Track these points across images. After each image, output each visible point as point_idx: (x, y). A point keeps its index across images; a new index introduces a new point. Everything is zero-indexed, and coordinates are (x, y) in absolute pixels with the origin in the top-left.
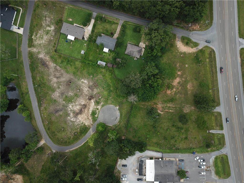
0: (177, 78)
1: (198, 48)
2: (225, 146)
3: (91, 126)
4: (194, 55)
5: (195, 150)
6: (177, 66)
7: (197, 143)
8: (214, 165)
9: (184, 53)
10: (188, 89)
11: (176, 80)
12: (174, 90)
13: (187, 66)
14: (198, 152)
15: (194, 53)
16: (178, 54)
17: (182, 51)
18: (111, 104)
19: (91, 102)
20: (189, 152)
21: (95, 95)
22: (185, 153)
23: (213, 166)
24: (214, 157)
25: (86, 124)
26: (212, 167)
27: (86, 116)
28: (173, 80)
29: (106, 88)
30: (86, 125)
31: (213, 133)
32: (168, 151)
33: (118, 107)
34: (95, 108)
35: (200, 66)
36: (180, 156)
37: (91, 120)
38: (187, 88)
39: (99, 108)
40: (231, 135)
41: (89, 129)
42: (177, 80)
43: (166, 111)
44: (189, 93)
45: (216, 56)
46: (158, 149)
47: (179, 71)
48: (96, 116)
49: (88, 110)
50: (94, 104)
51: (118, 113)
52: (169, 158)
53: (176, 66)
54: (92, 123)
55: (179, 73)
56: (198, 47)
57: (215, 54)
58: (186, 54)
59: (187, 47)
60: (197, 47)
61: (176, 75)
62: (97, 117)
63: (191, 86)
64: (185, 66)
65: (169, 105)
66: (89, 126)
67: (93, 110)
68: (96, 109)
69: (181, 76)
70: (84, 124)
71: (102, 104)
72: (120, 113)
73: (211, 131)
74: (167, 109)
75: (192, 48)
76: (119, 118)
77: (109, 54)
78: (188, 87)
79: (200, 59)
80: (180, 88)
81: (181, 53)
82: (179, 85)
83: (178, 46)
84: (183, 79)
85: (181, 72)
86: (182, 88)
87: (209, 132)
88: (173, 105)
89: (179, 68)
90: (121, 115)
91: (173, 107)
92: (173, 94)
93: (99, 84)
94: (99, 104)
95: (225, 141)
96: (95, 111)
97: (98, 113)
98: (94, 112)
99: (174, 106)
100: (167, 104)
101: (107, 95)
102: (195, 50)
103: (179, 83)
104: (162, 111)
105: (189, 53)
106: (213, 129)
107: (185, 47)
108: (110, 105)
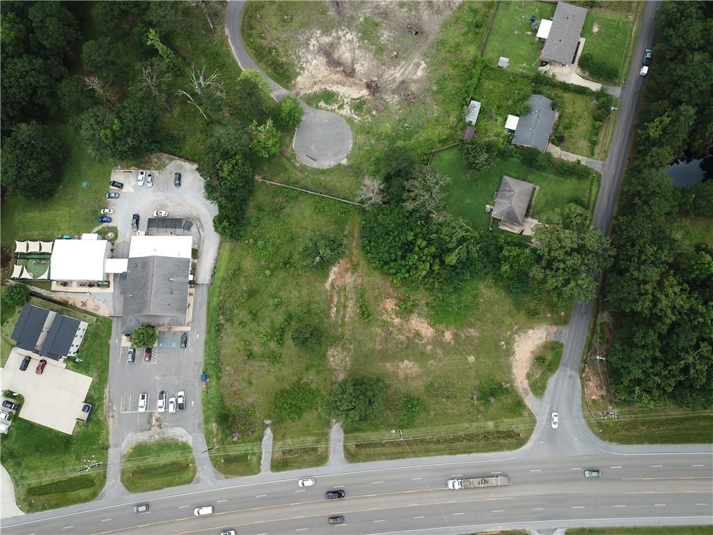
0: (431, 329)
1: (527, 395)
2: (222, 476)
3: (295, 91)
4: (507, 382)
5: (214, 383)
6: (469, 330)
7: (234, 389)
8: (164, 439)
9: (509, 352)
10: (400, 363)
11: (426, 325)
12: (397, 321)
13: (469, 358)
14: (207, 392)
15: (511, 381)
16: (506, 333)
17: (516, 343)
18: (355, 144)
19: (361, 90)
20: (207, 364)
21: (381, 98)
22: (205, 351)
23: (162, 436)
24: (190, 442)
25: (299, 79)
26: (159, 434)
27: (323, 77)
28: (428, 316)
29: (403, 127)
30: (296, 78)
31: (264, 439)
32: (215, 302)
33: (344, 162)
34: (343, 100)
35: (472, 398)
36: (198, 337)
37: (310, 92)
38: (402, 360)
39: (345, 111)
40: (254, 497)
41: (287, 88)
42: (427, 330)
43: (332, 296)
44: (388, 365)
45: (503, 450)
46: (220, 274)
47: (456, 336)
48: (322, 104)
49: (337, 83)
50: (356, 97)
51: (327, 163)
52: (194, 304)
53: (470, 327)
54: (302, 94)
55: (448, 336)
56: (531, 394)
57: (509, 448)
58: (509, 356)
59: (530, 361)
60: (532, 390)
61: (442, 327)
62: (317, 107)
63: (407, 371)
64: (469, 354)
65: (350, 306)
66: (294, 86)
67: (338, 97)
68: (341, 103)
69: (438, 342)
70: (299, 74)
71: (356, 117)
72: (327, 169)
73: (268, 431)
74: (339, 299)
75: (528, 376)
76: (315, 165)
77: (500, 133)
78: (406, 362)
79: (493, 400)
80: (402, 338)
81: (510, 342)
82: (411, 336)
83: (531, 332)
84: (429, 347)
85: (452, 342)
86: (402, 343)
87: (267, 426)
88: (351, 318)
89: (463, 335)
90: (323, 172)
91: (344, 316)
92: (385, 317)
93: (413, 109)
94: (355, 110)
95: (238, 476)
96: (336, 101)
97: (329, 107)
98: (333, 96)
99: (346, 319)
100: (354, 299)
101: (382, 133)
102: (520, 385)
103: (418, 334)
104: (332, 285)
105: (510, 367)
106: (275, 439)
107: (530, 355)
108: (351, 141)
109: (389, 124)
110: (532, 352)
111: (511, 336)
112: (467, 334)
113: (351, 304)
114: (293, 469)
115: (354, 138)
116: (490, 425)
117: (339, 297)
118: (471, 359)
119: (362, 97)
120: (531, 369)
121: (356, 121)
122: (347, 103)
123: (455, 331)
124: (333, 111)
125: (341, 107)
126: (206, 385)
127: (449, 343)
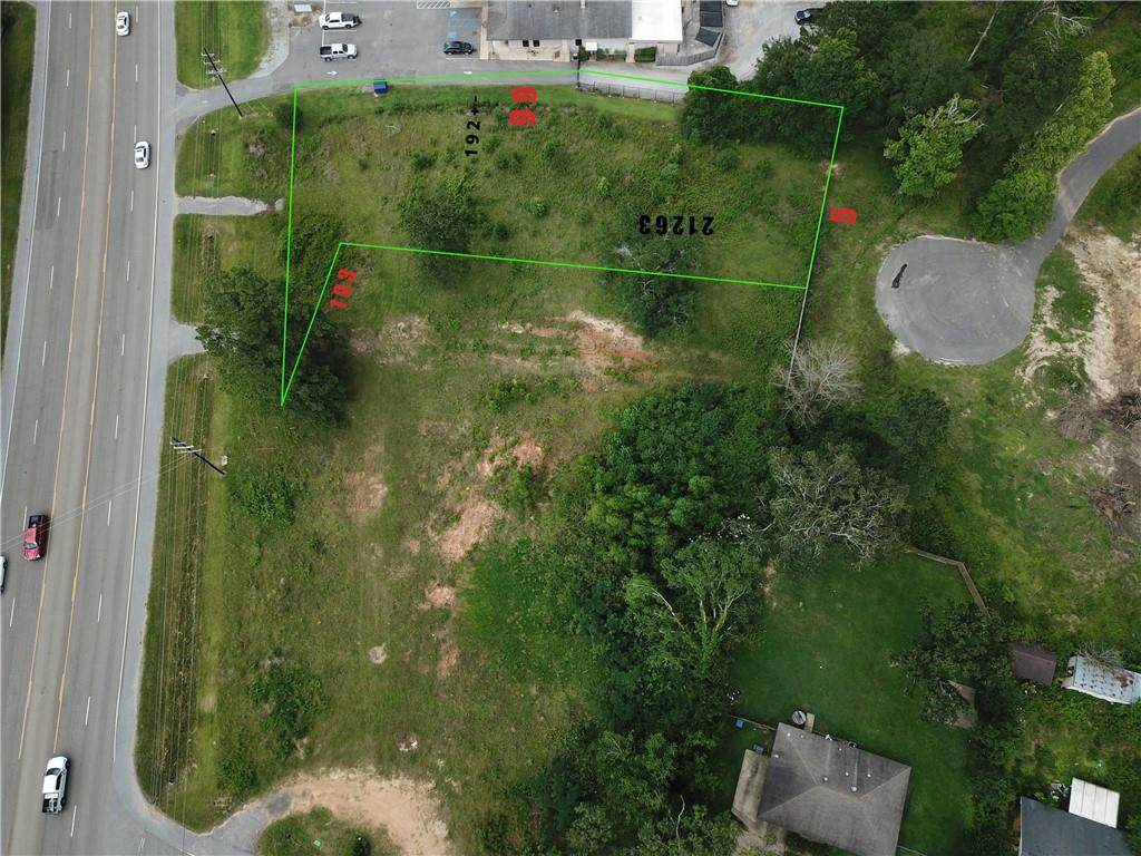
0: (462, 553)
1: (272, 808)
4: (310, 750)
5: (370, 106)
6: (456, 652)
9: (388, 763)
10: (381, 476)
11: (473, 541)
12: (487, 469)
13: (379, 650)
14: (352, 95)
16: (442, 756)
17: (411, 783)
18: (955, 371)
20: (409, 91)
21: (1098, 433)
22: (436, 87)
23: (274, 29)
24: (257, 75)
25: (1112, 242)
26: (280, 24)
27: (1129, 293)
28: (496, 543)
30: (1114, 233)
32: (544, 98)
33: (901, 349)
34: (1072, 341)
35: (278, 653)
36: (465, 73)
37: (1081, 267)
38: (388, 480)
39: (1044, 346)
40: (134, 185)
42: (457, 542)
43: (551, 325)
44: (379, 449)
47: (444, 614)
48: (1052, 293)
49: (1120, 327)
50: (1087, 369)
51: (891, 309)
52: (537, 62)
53: (462, 656)
55: (442, 595)
58: (380, 760)
59: (359, 823)
61: (466, 579)
62: (1040, 284)
63: (360, 494)
64: (390, 649)
65: (527, 364)
67: (1081, 328)
68: (1064, 335)
69: (429, 568)
70: (1126, 239)
71: (1030, 371)
72: (875, 311)
73: (260, 207)
74: (543, 340)
78: (382, 490)
80: (444, 481)
81: (415, 765)
82: (448, 503)
83: (441, 829)
84: (415, 547)
85: (426, 607)
86: (431, 480)
87: (271, 204)
88: (498, 369)
89: (441, 635)
90: (867, 302)
91: (501, 350)
92: (497, 442)
94: (1050, 370)
96: (1066, 323)
97: (1045, 310)
98: (1079, 317)
100: (541, 373)
102: (298, 789)
103: (451, 518)
104: (578, 326)
105: (348, 762)
108: (960, 362)
109: (1025, 452)
110: (383, 831)
111: (434, 768)
112: (443, 647)
113: (531, 366)
114: (175, 256)
115: (970, 370)
116: (208, 702)
117: (550, 341)
118: (379, 655)
119: (1093, 386)
120: (337, 825)
121: (1018, 371)
122: (1066, 350)
123: (454, 615)
124: (1038, 318)
125: (1051, 336)
126: (367, 93)
127: (424, 599)
